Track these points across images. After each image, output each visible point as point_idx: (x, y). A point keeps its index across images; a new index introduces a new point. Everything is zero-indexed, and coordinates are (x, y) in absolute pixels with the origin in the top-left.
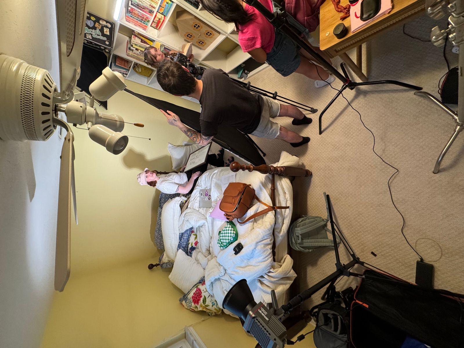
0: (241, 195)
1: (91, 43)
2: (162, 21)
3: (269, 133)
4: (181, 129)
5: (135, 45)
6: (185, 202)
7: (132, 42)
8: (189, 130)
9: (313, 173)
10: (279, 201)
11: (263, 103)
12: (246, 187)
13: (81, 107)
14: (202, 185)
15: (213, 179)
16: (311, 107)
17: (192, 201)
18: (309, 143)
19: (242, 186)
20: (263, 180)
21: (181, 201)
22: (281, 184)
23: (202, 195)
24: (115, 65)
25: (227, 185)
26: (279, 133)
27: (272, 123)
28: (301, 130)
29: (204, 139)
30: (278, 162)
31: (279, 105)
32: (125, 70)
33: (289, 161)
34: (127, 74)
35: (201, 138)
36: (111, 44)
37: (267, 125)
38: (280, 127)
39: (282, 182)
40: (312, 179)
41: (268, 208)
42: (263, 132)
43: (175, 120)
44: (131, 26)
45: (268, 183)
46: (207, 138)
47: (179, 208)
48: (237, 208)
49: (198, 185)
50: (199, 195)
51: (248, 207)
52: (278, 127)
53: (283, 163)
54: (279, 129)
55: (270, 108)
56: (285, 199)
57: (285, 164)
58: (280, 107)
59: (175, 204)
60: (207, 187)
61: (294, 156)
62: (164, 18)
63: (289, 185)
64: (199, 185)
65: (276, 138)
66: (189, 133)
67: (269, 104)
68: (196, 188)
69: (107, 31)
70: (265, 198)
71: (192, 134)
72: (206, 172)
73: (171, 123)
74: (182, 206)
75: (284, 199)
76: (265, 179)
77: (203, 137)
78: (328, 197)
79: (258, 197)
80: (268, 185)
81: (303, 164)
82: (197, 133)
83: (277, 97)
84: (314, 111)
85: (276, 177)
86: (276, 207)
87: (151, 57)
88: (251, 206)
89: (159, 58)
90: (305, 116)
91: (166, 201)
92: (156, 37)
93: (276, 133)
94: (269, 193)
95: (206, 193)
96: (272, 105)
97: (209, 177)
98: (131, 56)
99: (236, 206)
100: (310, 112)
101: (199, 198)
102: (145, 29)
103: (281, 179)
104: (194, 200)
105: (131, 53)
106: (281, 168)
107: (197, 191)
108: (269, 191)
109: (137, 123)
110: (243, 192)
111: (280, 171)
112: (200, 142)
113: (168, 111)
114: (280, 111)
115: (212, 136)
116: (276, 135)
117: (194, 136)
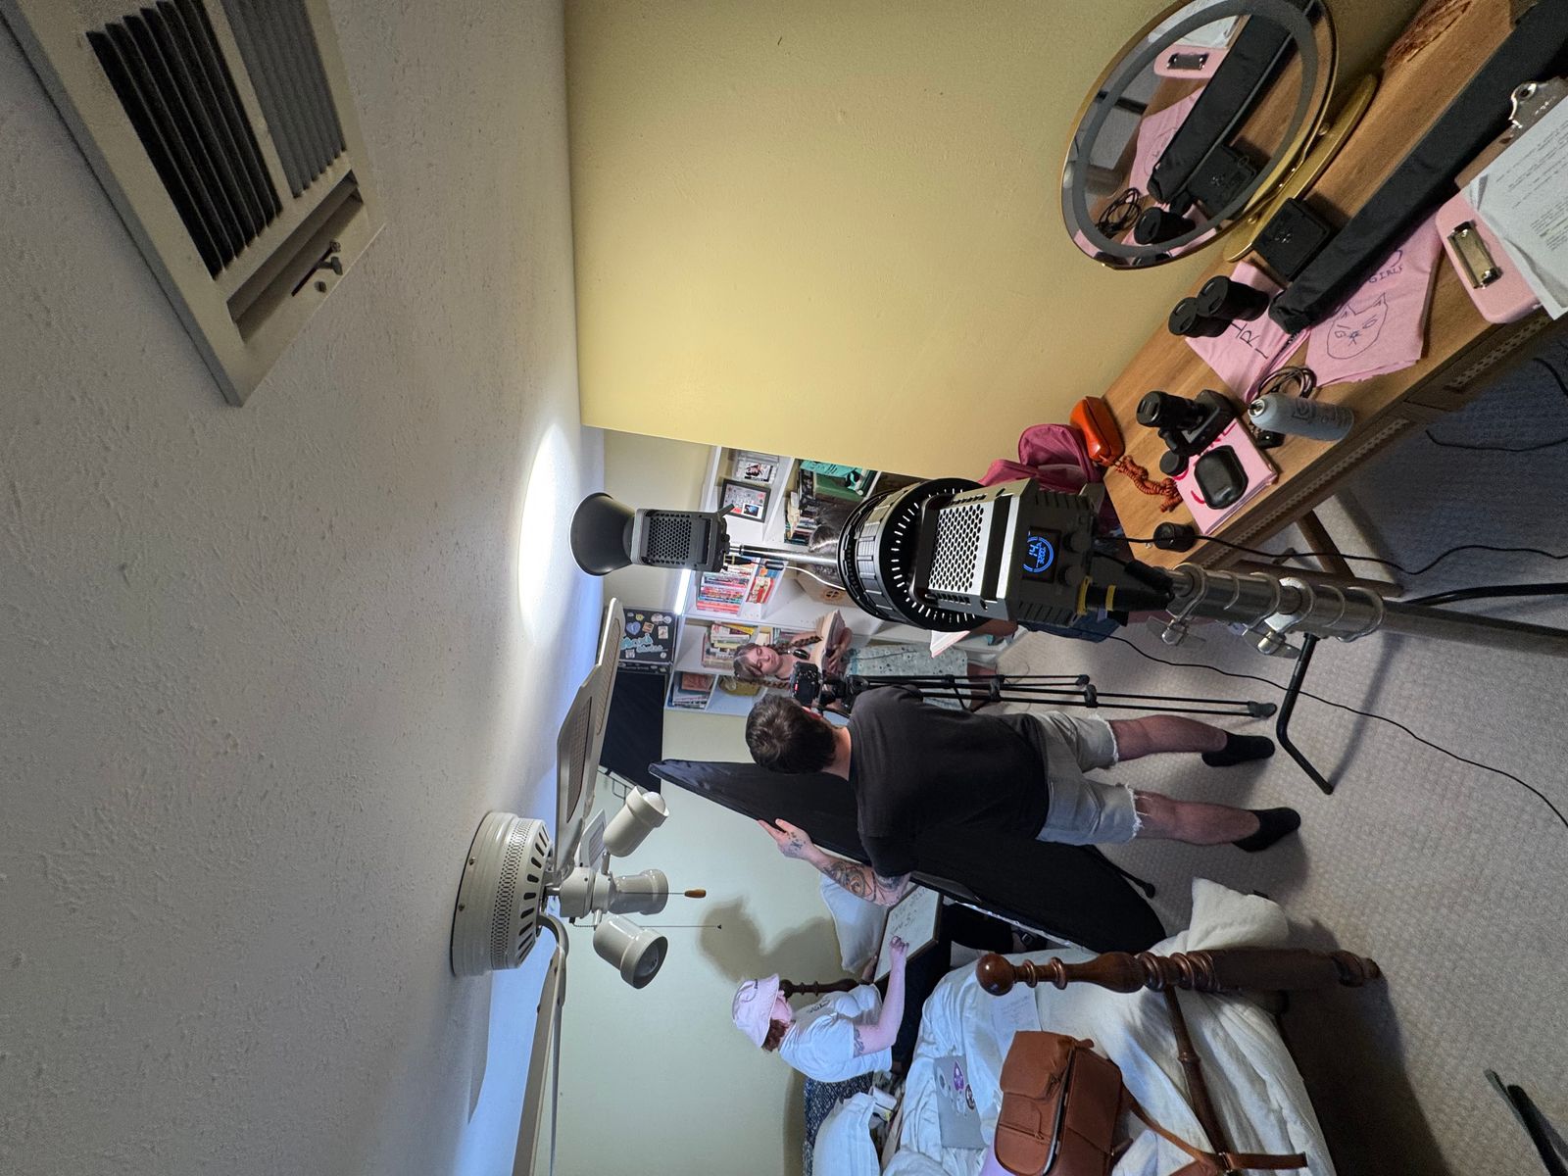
0: (1058, 1090)
1: (634, 664)
2: (766, 589)
3: (1100, 827)
4: (816, 865)
5: (719, 642)
6: (892, 1119)
7: (712, 638)
8: (838, 865)
9: (1381, 967)
10: (1240, 1124)
12: (1074, 1053)
13: (586, 880)
14: (937, 1037)
15: (967, 1014)
16: (1246, 701)
17: (911, 1112)
18: (1302, 831)
19: (1057, 1048)
20: (1138, 1018)
21: (872, 1111)
22: (1221, 1034)
23: (943, 1085)
24: (680, 690)
25: (1010, 1042)
26: (1138, 821)
28: (1246, 786)
29: (885, 886)
30: (1187, 927)
31: (1109, 726)
32: (701, 696)
33: (1231, 925)
34: (705, 703)
35: (875, 882)
36: (669, 658)
38: (1136, 797)
39: (1223, 1020)
40: (1393, 995)
41: (1192, 1160)
42: (1076, 829)
43: (797, 845)
44: (708, 614)
45: (1162, 1030)
46: (890, 881)
47: (870, 1146)
48: (1054, 1155)
49: (923, 1040)
50: (933, 1085)
51: (1106, 1156)
52: (1129, 799)
53: (1207, 933)
54: (1134, 806)
55: (1077, 745)
56: (1270, 1110)
57: (1216, 940)
58: (1112, 733)
59: (853, 1126)
60: (954, 1048)
61: (1252, 897)
62: (772, 581)
63: (1263, 1039)
64: (926, 1037)
66: (839, 874)
69: (663, 633)
70: (1166, 1107)
71: (847, 875)
72: (943, 979)
73: (789, 854)
74: (879, 1138)
75: (1265, 1111)
76: (1144, 1012)
77: (881, 879)
78: (1517, 1097)
79: (1139, 1101)
80: (1161, 1039)
81: (1317, 925)
82: (859, 869)
83: (1100, 700)
84: (1261, 711)
85: (1189, 1002)
86: (1229, 1156)
87: (749, 670)
88: (1119, 1148)
89: (766, 666)
90: (1228, 734)
91: (829, 1110)
92: (759, 619)
93: (1127, 823)
94: (1176, 1079)
95: (955, 1076)
96: (1083, 734)
97: (955, 1002)
98: (712, 666)
99: (1050, 1145)
100: (1251, 718)
101: (933, 1101)
102: (734, 612)
103: (1214, 1013)
104: (919, 1110)
105: (711, 660)
106: (1195, 960)
107: (925, 1065)
108: (1176, 1072)
109: (693, 889)
110: (1065, 1075)
111: (1193, 973)
112: (875, 896)
113: (779, 822)
114: (1118, 745)
115: (903, 874)
116: (1130, 829)
117: (853, 879)
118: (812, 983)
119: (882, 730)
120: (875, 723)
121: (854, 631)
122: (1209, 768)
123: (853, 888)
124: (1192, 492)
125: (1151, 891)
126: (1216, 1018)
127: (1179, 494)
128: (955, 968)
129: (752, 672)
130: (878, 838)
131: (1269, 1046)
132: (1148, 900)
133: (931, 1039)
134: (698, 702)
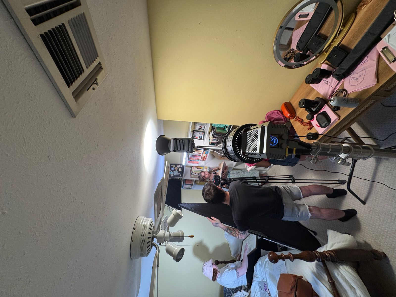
0: (294, 291)
1: (173, 178)
2: (205, 157)
3: (299, 216)
4: (222, 228)
5: (194, 171)
7: (192, 170)
8: (228, 228)
9: (387, 254)
12: (297, 280)
13: (163, 233)
14: (259, 276)
15: (266, 269)
16: (337, 180)
18: (358, 215)
19: (293, 279)
20: (315, 270)
22: (340, 274)
23: (261, 289)
24: (185, 184)
25: (279, 277)
26: (310, 214)
27: (298, 206)
29: (241, 234)
30: (327, 243)
31: (299, 188)
32: (190, 185)
33: (340, 242)
34: (192, 187)
35: (238, 233)
36: (182, 176)
37: (293, 210)
38: (309, 207)
39: (340, 270)
40: (391, 263)
42: (293, 217)
43: (217, 223)
44: (191, 164)
45: (323, 274)
46: (242, 232)
49: (255, 277)
50: (258, 289)
52: (307, 208)
53: (333, 245)
54: (308, 210)
55: (291, 194)
57: (336, 247)
58: (300, 190)
60: (264, 279)
61: (345, 234)
62: (207, 155)
64: (256, 276)
65: (310, 219)
66: (229, 231)
67: (288, 191)
68: (254, 280)
69: (180, 170)
71: (231, 231)
73: (215, 226)
76: (316, 268)
77: (240, 232)
80: (322, 276)
82: (234, 229)
83: (296, 181)
84: (342, 182)
85: (330, 266)
87: (202, 177)
89: (206, 176)
90: (333, 189)
92: (204, 165)
93: (307, 214)
94: (328, 288)
95: (265, 287)
96: (292, 191)
97: (263, 266)
98: (193, 178)
100: (339, 184)
101: (259, 294)
102: (198, 163)
104: (255, 296)
105: (192, 176)
106: (330, 253)
107: (256, 283)
108: (328, 285)
109: (191, 235)
110: (295, 286)
111: (330, 257)
112: (239, 236)
113: (212, 218)
114: (302, 193)
115: (246, 230)
116: (308, 216)
117: (233, 232)
118: (224, 261)
119: (237, 192)
120: (235, 190)
121: (228, 167)
122: (328, 199)
123: (233, 235)
124: (316, 124)
125: (315, 233)
126: (338, 269)
127: (312, 125)
128: (262, 256)
129: (203, 178)
130: (239, 221)
131: (355, 278)
132: (315, 236)
133: (257, 276)
134: (190, 187)
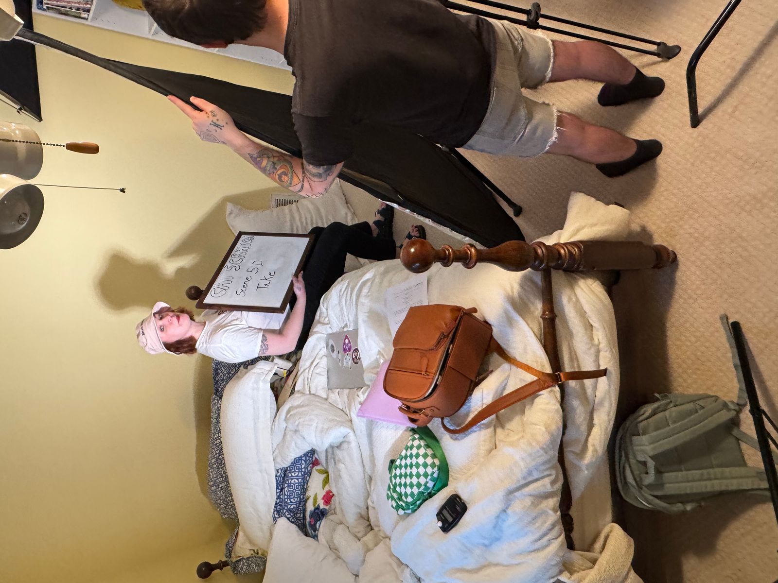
0: (446, 342)
3: (524, 138)
4: (238, 150)
6: (288, 376)
8: (263, 152)
9: (678, 256)
10: (570, 353)
11: (495, 43)
12: (461, 317)
14: (331, 319)
15: (363, 300)
17: (304, 370)
18: (660, 160)
19: (448, 315)
20: (516, 288)
21: (274, 372)
22: (574, 299)
23: (333, 351)
25: (404, 315)
26: (555, 135)
27: (531, 106)
28: (630, 119)
29: (314, 175)
30: (562, 228)
31: (550, 43)
33: (595, 225)
35: (303, 173)
37: (514, 111)
38: (559, 114)
39: (578, 291)
40: (679, 273)
41: (535, 378)
42: (502, 138)
43: (216, 126)
45: (532, 298)
46: (321, 170)
47: (269, 393)
48: (436, 385)
49: (319, 322)
50: (324, 351)
51: (472, 381)
52: (552, 116)
53: (578, 231)
54: (555, 121)
55: (521, 56)
56: (593, 345)
57: (585, 235)
58: (552, 50)
59: (256, 382)
60: (346, 325)
61: (613, 207)
63: (601, 300)
64: (322, 320)
65: (547, 152)
66: (265, 162)
67: (516, 43)
68: (315, 330)
70: (525, 349)
71: (274, 164)
73: (206, 136)
74: (277, 388)
75: (588, 346)
76: (521, 287)
77: (311, 168)
78: (736, 330)
79: (502, 345)
80: (530, 305)
81: (644, 229)
82: (287, 158)
84: (667, 52)
85: (557, 277)
86: (561, 375)
88: (481, 377)
90: (638, 72)
91: (234, 375)
93: (548, 134)
94: (535, 330)
95: (344, 344)
96: (527, 46)
97: (351, 294)
99: (433, 379)
100: (655, 58)
101: (325, 360)
103: (572, 286)
104: (312, 369)
106: (570, 248)
107: (318, 339)
108: (537, 324)
110: (452, 333)
111: (568, 258)
113: (193, 99)
114: (554, 62)
115: (336, 164)
116: (546, 141)
117: (281, 168)
123: (280, 177)
125: (518, 211)
126: (572, 288)
133: (326, 321)
134: (78, 9)
